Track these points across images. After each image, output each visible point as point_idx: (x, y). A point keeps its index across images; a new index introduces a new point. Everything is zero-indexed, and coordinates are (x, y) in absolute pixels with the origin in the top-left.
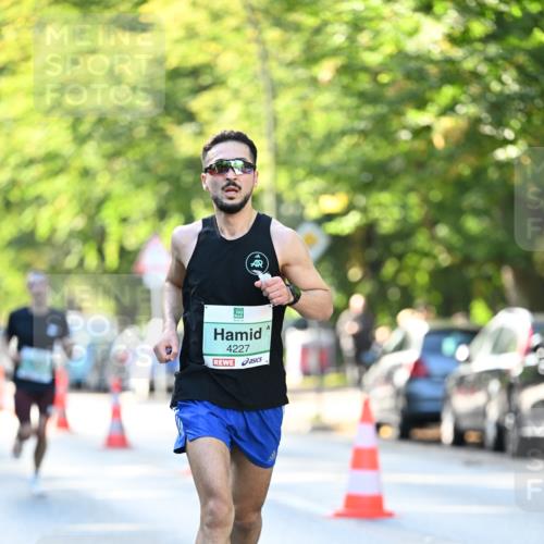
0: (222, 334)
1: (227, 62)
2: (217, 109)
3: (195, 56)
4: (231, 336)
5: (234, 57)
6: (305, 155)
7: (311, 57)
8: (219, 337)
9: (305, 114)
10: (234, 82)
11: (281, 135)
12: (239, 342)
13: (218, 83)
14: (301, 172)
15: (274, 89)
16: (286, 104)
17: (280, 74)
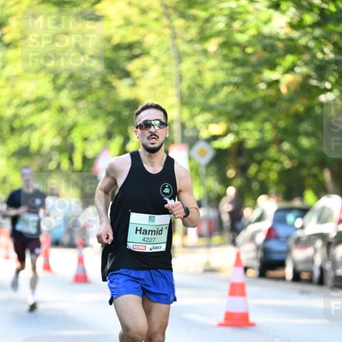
0: (140, 231)
1: (150, 40)
2: (144, 70)
3: (130, 36)
4: (145, 232)
5: (155, 37)
6: (199, 98)
7: (203, 37)
8: (138, 232)
9: (200, 73)
10: (155, 52)
11: (184, 86)
12: (150, 236)
13: (145, 53)
14: (197, 110)
15: (180, 57)
16: (187, 66)
17: (184, 47)
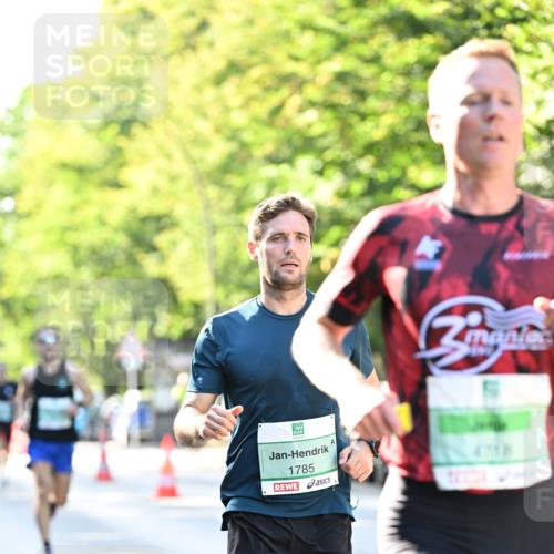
2: (174, 243)
7: (240, 207)
9: (235, 249)
10: (186, 224)
13: (174, 225)
14: (231, 286)
